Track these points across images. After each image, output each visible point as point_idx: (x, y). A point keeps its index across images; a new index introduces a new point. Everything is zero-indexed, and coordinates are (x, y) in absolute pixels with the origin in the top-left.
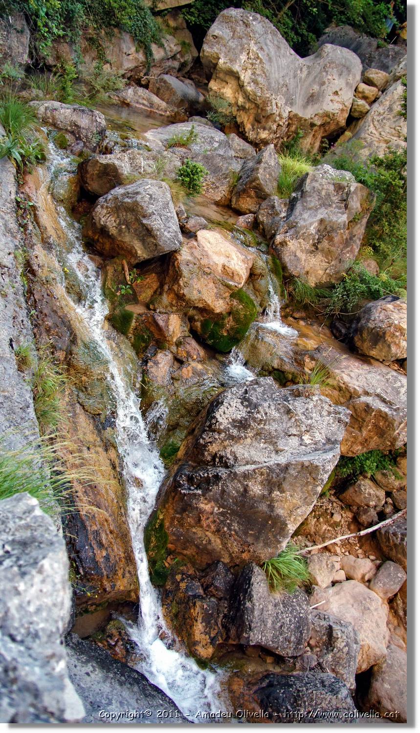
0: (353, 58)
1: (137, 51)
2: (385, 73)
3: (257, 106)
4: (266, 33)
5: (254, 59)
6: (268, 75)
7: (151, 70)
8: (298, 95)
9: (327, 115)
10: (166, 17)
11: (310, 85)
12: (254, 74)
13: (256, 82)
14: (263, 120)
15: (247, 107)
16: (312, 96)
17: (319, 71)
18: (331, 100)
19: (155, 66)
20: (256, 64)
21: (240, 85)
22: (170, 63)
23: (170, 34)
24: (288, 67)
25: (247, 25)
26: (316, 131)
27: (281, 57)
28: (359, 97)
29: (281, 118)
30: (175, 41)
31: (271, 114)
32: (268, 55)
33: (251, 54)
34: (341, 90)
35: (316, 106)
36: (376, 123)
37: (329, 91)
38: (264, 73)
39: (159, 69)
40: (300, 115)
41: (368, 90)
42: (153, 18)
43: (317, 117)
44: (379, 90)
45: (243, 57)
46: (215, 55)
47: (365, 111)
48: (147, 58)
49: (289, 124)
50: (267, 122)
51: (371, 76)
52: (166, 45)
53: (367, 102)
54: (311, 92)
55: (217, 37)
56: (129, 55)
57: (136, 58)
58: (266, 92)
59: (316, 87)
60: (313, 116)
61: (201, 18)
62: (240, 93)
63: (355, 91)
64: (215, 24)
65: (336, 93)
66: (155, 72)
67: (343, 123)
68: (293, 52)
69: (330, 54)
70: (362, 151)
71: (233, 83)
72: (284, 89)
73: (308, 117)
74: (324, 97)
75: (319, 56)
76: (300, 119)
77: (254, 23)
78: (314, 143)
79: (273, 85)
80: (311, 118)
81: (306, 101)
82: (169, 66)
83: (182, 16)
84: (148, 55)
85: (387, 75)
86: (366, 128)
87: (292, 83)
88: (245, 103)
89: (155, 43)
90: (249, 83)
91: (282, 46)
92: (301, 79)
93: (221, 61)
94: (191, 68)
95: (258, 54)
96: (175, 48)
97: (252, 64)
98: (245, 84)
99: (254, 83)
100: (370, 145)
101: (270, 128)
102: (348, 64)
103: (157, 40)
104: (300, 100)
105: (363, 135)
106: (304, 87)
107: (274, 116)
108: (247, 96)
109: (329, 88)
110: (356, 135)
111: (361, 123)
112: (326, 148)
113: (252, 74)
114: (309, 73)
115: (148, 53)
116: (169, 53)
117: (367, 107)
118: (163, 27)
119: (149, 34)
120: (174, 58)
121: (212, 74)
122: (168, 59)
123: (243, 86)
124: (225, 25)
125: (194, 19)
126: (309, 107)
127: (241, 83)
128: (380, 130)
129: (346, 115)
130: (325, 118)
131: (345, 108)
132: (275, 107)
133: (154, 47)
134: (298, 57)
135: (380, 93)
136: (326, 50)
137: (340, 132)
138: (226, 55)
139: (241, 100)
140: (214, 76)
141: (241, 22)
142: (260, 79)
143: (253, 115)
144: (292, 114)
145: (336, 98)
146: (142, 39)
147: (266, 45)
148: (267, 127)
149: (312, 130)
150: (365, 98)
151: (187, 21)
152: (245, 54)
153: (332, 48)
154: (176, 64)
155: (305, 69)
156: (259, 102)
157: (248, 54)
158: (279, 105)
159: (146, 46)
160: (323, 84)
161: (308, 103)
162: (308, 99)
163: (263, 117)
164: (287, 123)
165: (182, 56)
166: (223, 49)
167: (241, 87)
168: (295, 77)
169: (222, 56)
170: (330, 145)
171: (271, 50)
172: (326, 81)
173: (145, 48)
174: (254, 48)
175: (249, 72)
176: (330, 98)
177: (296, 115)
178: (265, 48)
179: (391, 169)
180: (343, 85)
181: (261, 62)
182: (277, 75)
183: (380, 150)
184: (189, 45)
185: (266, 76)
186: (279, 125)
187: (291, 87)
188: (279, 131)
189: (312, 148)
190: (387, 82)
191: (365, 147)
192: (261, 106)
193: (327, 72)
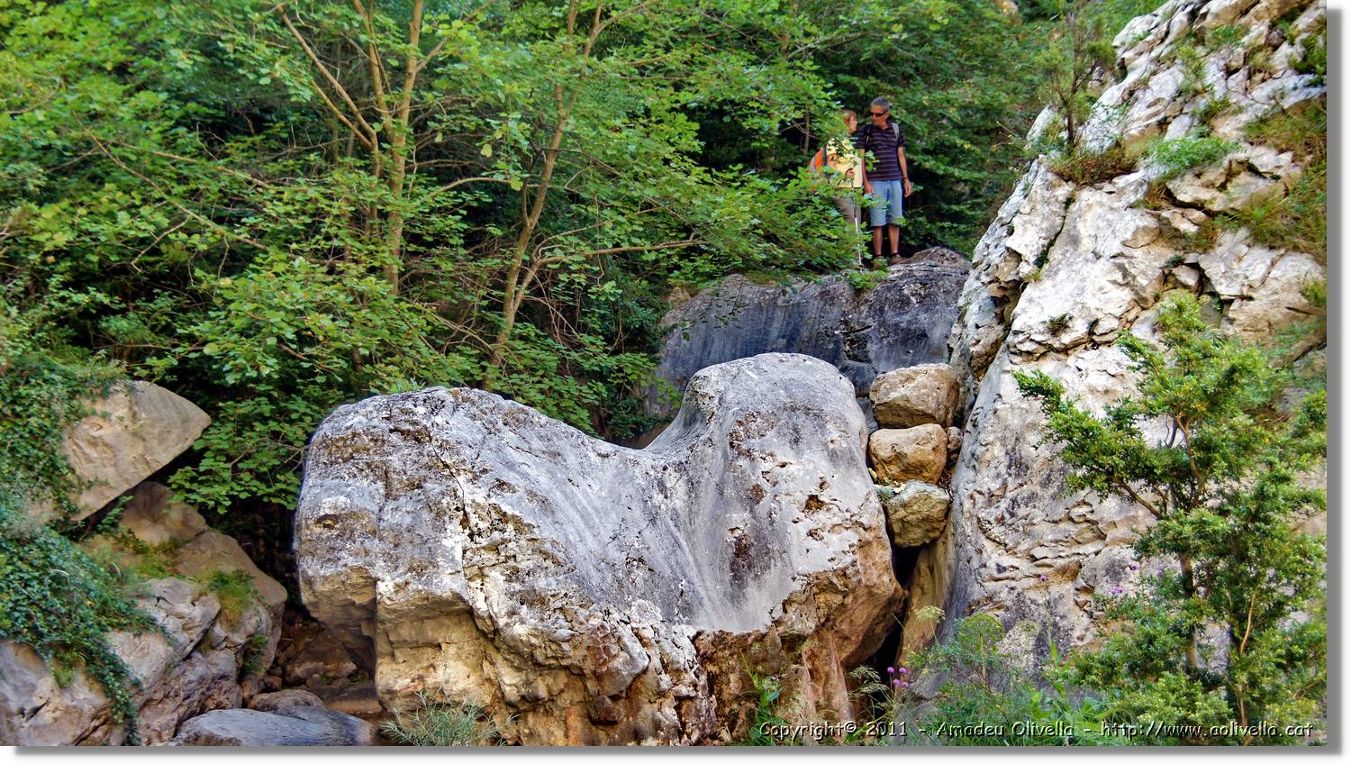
0: (807, 369)
1: (62, 686)
2: (932, 367)
3: (576, 673)
4: (491, 430)
5: (493, 528)
6: (561, 556)
7: (141, 721)
8: (693, 573)
9: (820, 585)
10: (123, 527)
11: (715, 519)
12: (514, 575)
13: (533, 599)
14: (620, 709)
15: (543, 693)
16: (741, 550)
17: (720, 460)
18: (811, 534)
19: (147, 703)
20: (504, 541)
21: (484, 634)
22: (199, 669)
23: (160, 571)
24: (617, 502)
25: (418, 437)
26: (813, 656)
27: (578, 479)
28: (894, 479)
29: (677, 673)
30: (189, 587)
31: (638, 676)
32: (532, 494)
33: (474, 520)
34: (821, 486)
35: (771, 576)
36: (997, 531)
37: (789, 507)
38: (546, 555)
39: (170, 705)
40: (735, 629)
41: (909, 441)
42: (76, 549)
43: (791, 609)
44: (944, 425)
45: (454, 539)
46: (356, 579)
47: (937, 511)
48: (108, 692)
49: (712, 679)
50: (634, 709)
51: (893, 395)
52: (160, 617)
53: (928, 481)
54: (730, 538)
55: (335, 518)
56: (36, 710)
57: (67, 711)
58: (583, 613)
59: (739, 518)
60: (778, 614)
61: (246, 477)
62: (498, 658)
63: (870, 464)
64: (311, 480)
65: (813, 503)
66: (156, 724)
67: (887, 583)
68: (606, 447)
69: (730, 396)
70: (1005, 646)
71: (457, 639)
72: (640, 574)
73: (762, 623)
74: (781, 536)
75: (695, 417)
76: (742, 644)
77: (439, 419)
78: (829, 698)
79: (595, 579)
80: (777, 623)
81: (728, 576)
82: (202, 679)
83: (178, 498)
84: (110, 677)
85: (943, 366)
86: (975, 564)
87: (655, 545)
88: (528, 683)
89: (120, 627)
90: (512, 613)
91: (563, 445)
92: (675, 516)
93: (386, 588)
94: (282, 645)
95: (496, 508)
96: (197, 612)
97: (495, 548)
98: (502, 622)
99: (531, 605)
100: (1020, 611)
101: (657, 726)
102: (801, 397)
103: (120, 613)
104: (708, 584)
105: (976, 592)
106: (700, 536)
107: (649, 678)
108: (525, 658)
109: (784, 500)
110: (956, 602)
111: (946, 554)
112: (879, 696)
113: (509, 580)
114: (692, 485)
115: (103, 668)
116: (183, 638)
117: (939, 494)
118: (126, 561)
119: (87, 610)
120: (205, 643)
121: (370, 642)
122: (189, 657)
123: (496, 631)
124: (344, 470)
125: (223, 490)
126: (751, 590)
127: (485, 626)
128: (1024, 546)
129: (884, 555)
130: (822, 598)
131: (868, 536)
132: (636, 648)
133: (119, 643)
134: (631, 453)
135: (954, 430)
136: (708, 390)
137: (895, 615)
138: (393, 561)
139: (511, 681)
140: (382, 646)
141: (395, 437)
142: (541, 583)
143: (576, 710)
144: (705, 641)
145: (822, 517)
146: (68, 637)
147: (510, 466)
148: (645, 725)
149: (798, 660)
150: (913, 470)
151: (203, 509)
152: (454, 526)
153: (725, 373)
154: (224, 661)
155: (671, 479)
156: (575, 656)
157: (465, 522)
158: (648, 634)
159: (88, 651)
160: (757, 494)
161: (738, 578)
162: (734, 567)
163: (615, 698)
164: (703, 679)
165: (234, 626)
166: (375, 545)
167: (490, 636)
168: (653, 521)
169: (379, 569)
170: (885, 678)
171: (533, 472)
172: (762, 482)
173: (90, 662)
174: (474, 494)
175: (496, 576)
176: (803, 528)
177: (721, 639)
178: (508, 476)
179: (1157, 672)
180: (823, 467)
181: (520, 526)
182: (592, 544)
183: (1061, 610)
184: (242, 577)
185: (557, 563)
186: (680, 700)
187: (658, 556)
188: (691, 721)
189: (830, 717)
190: (955, 387)
191: (1008, 626)
192: (588, 667)
193: (748, 454)
